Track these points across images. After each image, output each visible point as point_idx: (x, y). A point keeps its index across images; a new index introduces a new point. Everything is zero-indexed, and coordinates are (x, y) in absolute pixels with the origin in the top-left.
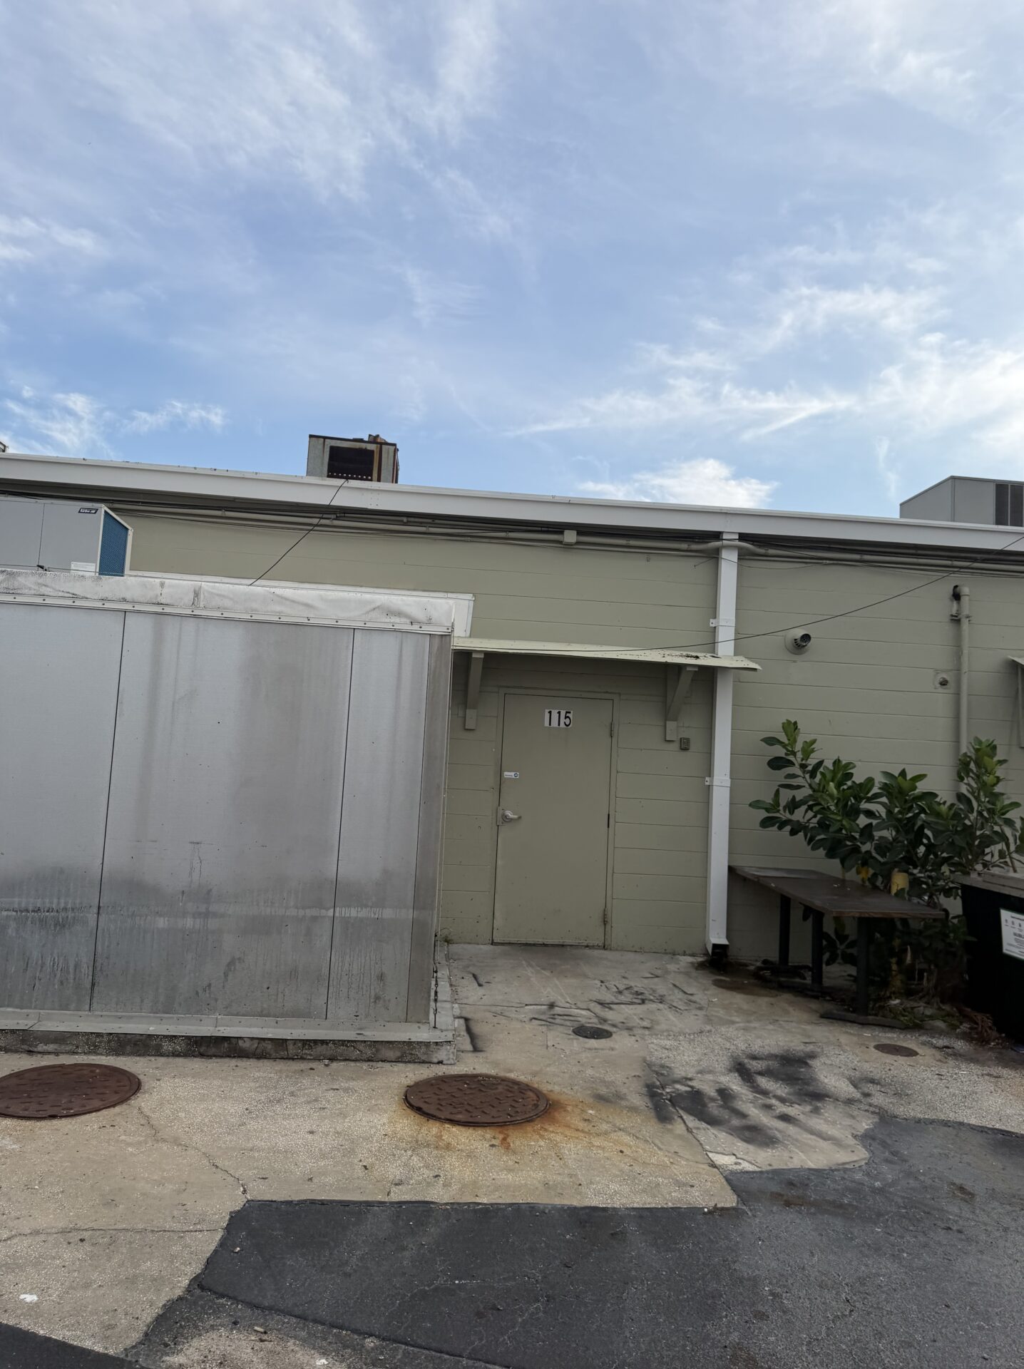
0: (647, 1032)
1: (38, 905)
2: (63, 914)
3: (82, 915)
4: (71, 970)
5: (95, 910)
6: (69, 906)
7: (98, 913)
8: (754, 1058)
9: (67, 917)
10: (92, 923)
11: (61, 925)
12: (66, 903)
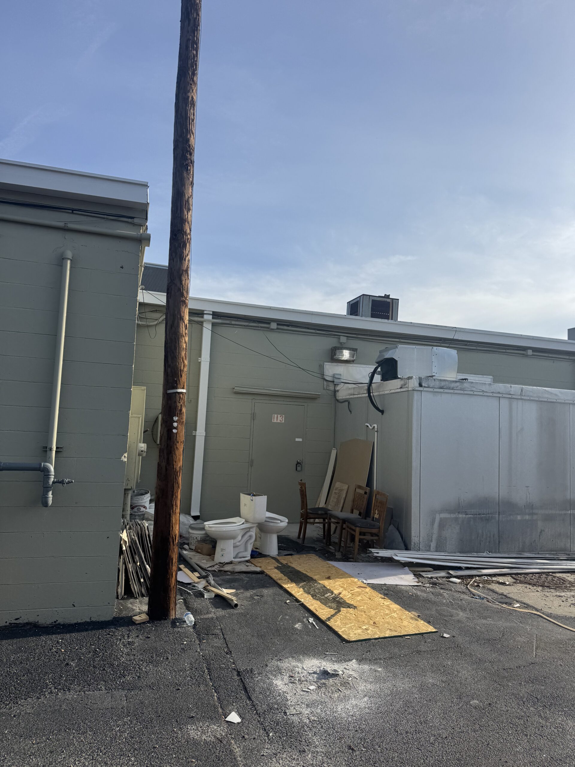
1: (480, 512)
2: (488, 516)
3: (494, 515)
4: (492, 537)
5: (498, 513)
6: (490, 512)
7: (499, 515)
9: (489, 517)
10: (497, 519)
11: (488, 520)
12: (489, 511)
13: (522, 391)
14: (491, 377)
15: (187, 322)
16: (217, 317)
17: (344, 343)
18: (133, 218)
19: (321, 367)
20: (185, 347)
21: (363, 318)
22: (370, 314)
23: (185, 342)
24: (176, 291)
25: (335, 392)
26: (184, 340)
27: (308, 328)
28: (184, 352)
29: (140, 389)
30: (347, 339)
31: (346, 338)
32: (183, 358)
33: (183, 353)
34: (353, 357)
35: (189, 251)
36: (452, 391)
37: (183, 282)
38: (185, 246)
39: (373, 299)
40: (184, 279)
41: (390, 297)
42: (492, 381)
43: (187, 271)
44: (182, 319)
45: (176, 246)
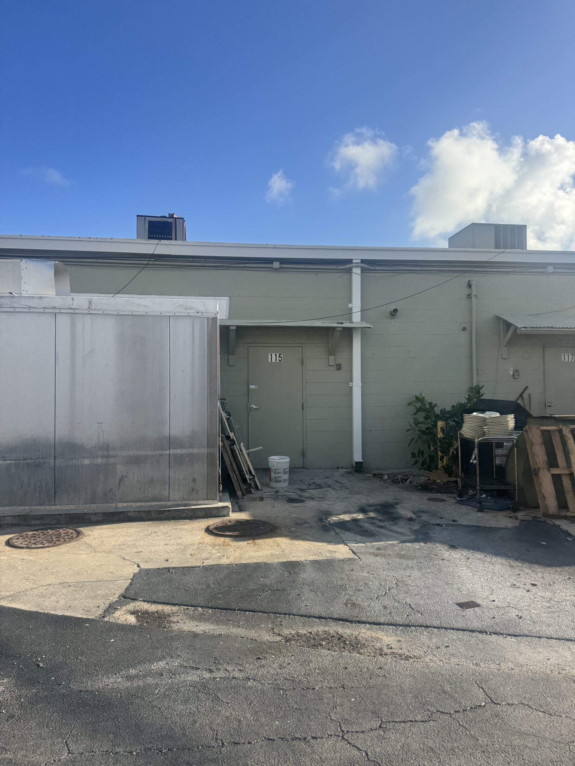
0: (321, 499)
1: (25, 457)
3: (47, 460)
4: (44, 486)
7: (55, 459)
8: (370, 506)
9: (39, 462)
10: (52, 464)
11: (38, 466)
12: (38, 455)
13: (90, 304)
22: (147, 237)
39: (149, 220)
41: (174, 216)
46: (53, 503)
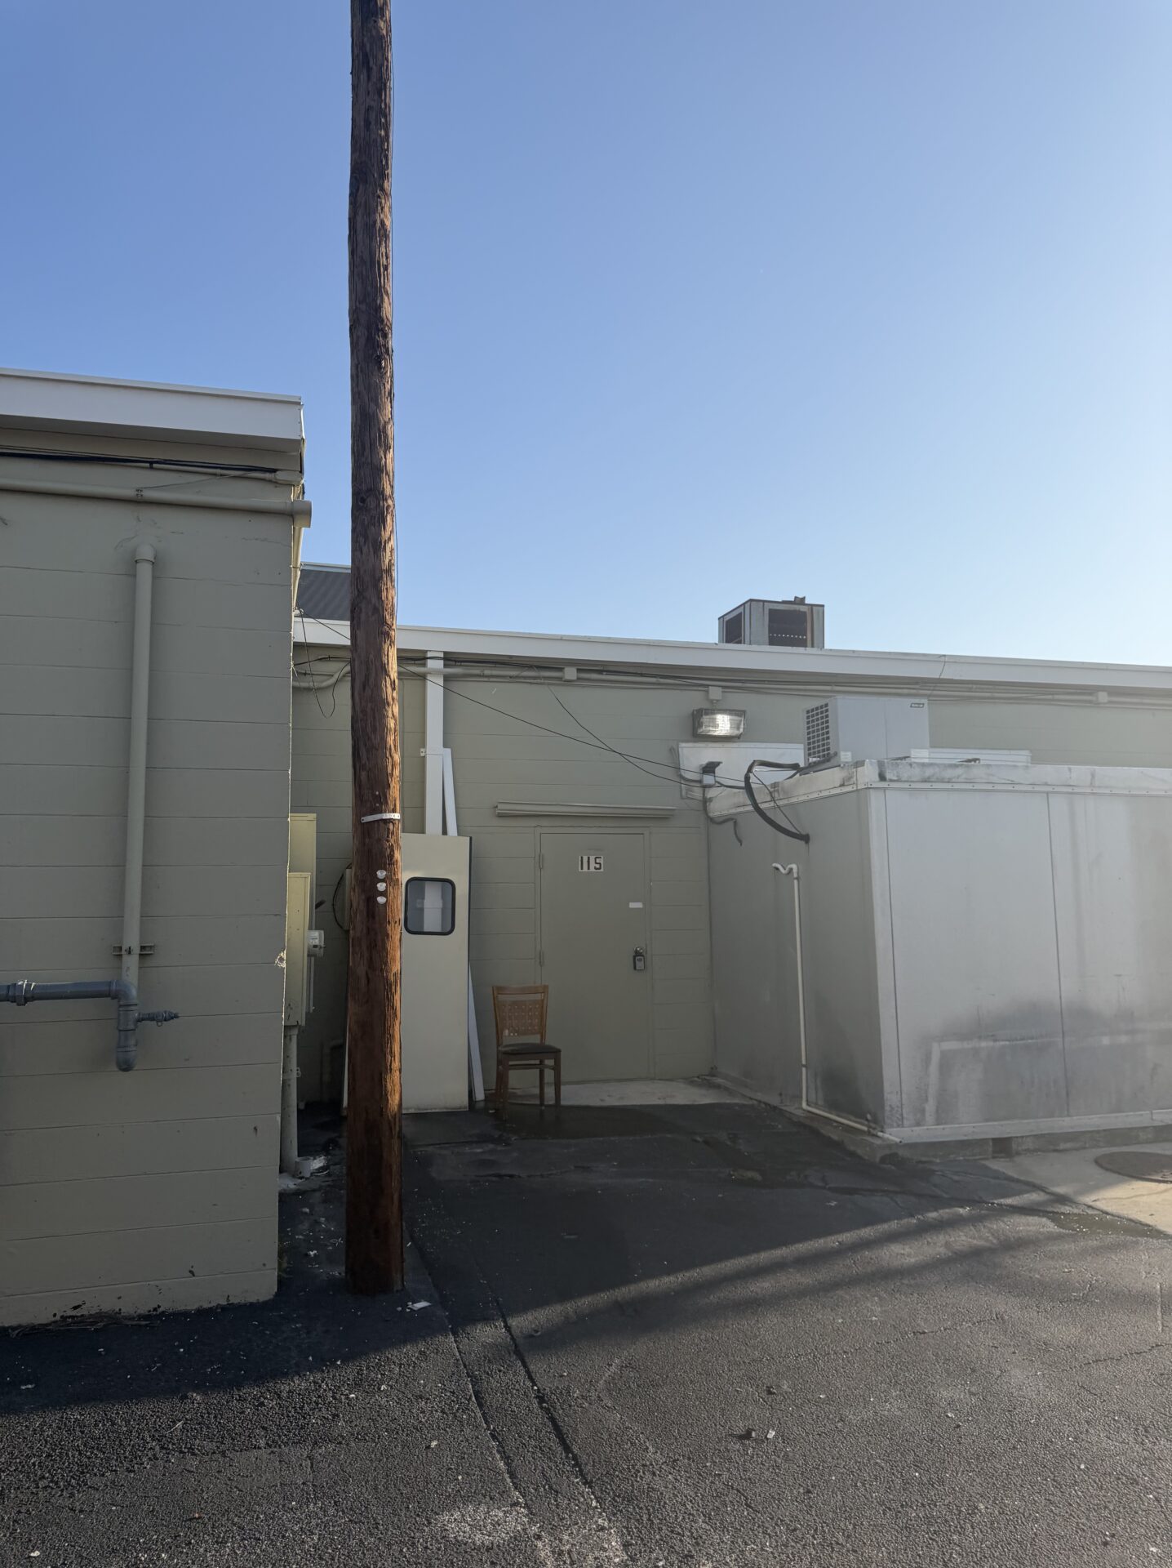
1: (1023, 1034)
2: (1040, 1040)
3: (1053, 1039)
4: (1052, 1085)
5: (1061, 1035)
6: (1043, 1032)
7: (1063, 1037)
9: (1044, 1042)
10: (1061, 1046)
11: (1041, 1049)
12: (1041, 1031)
13: (1093, 776)
14: (1026, 753)
15: (396, 675)
16: (454, 663)
17: (717, 701)
18: (274, 471)
19: (674, 753)
20: (392, 725)
21: (754, 647)
22: (767, 640)
23: (393, 714)
24: (370, 614)
25: (705, 801)
26: (390, 712)
27: (642, 675)
28: (393, 738)
29: (305, 818)
30: (723, 692)
31: (720, 689)
32: (390, 749)
33: (390, 740)
34: (738, 728)
35: (391, 532)
36: (949, 786)
37: (384, 594)
38: (382, 520)
39: (771, 607)
40: (383, 587)
41: (806, 602)
42: (1029, 760)
43: (389, 571)
44: (384, 670)
45: (366, 523)
46: (1066, 1113)
